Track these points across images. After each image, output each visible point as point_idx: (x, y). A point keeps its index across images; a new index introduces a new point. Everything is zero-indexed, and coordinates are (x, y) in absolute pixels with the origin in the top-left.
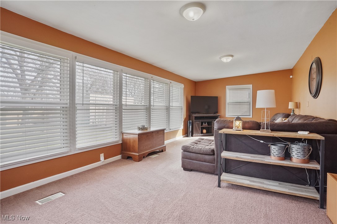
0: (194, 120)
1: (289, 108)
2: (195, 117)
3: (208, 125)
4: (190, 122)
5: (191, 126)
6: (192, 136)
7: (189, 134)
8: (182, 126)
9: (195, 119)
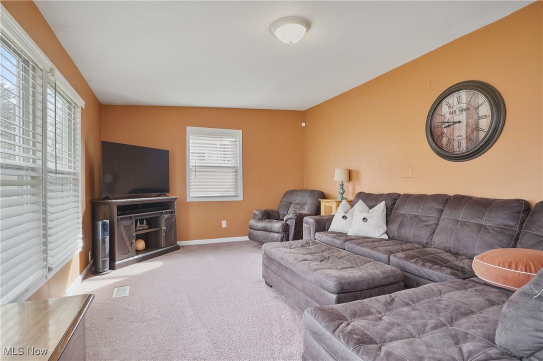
0: (116, 217)
1: (335, 180)
2: (118, 207)
3: (150, 228)
4: (104, 225)
5: (108, 239)
6: (112, 267)
7: (104, 262)
8: (78, 241)
9: (118, 215)
